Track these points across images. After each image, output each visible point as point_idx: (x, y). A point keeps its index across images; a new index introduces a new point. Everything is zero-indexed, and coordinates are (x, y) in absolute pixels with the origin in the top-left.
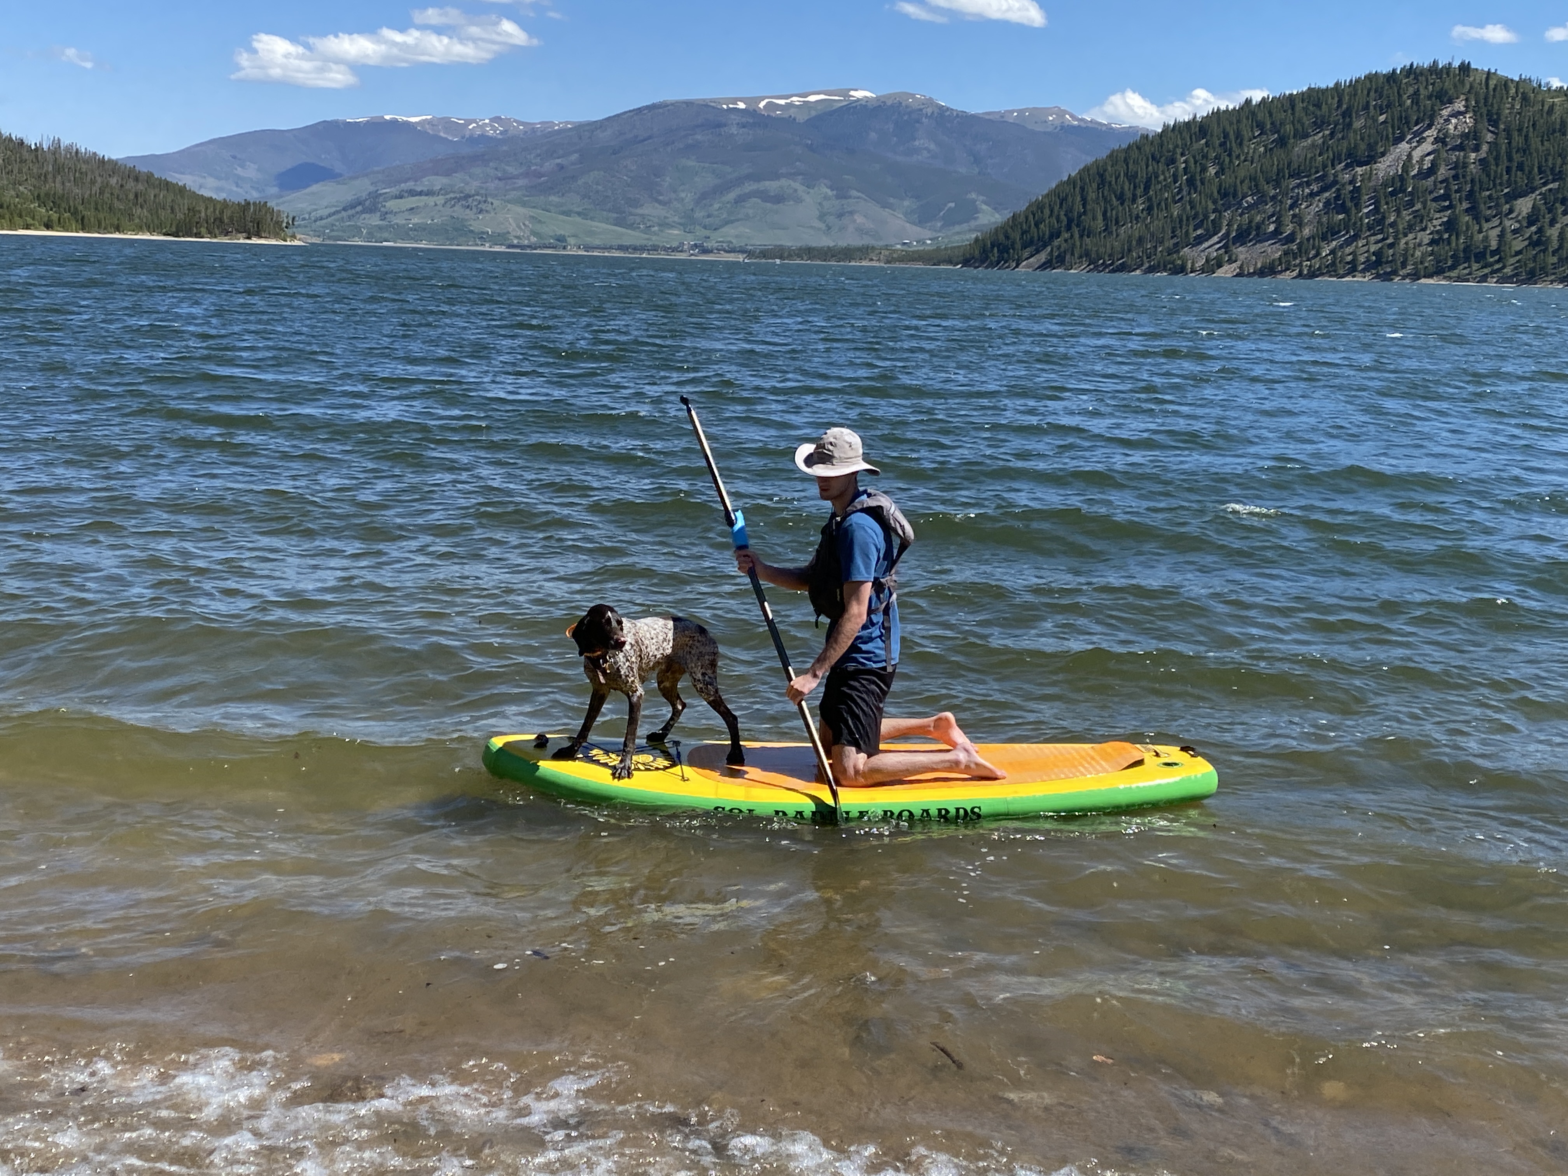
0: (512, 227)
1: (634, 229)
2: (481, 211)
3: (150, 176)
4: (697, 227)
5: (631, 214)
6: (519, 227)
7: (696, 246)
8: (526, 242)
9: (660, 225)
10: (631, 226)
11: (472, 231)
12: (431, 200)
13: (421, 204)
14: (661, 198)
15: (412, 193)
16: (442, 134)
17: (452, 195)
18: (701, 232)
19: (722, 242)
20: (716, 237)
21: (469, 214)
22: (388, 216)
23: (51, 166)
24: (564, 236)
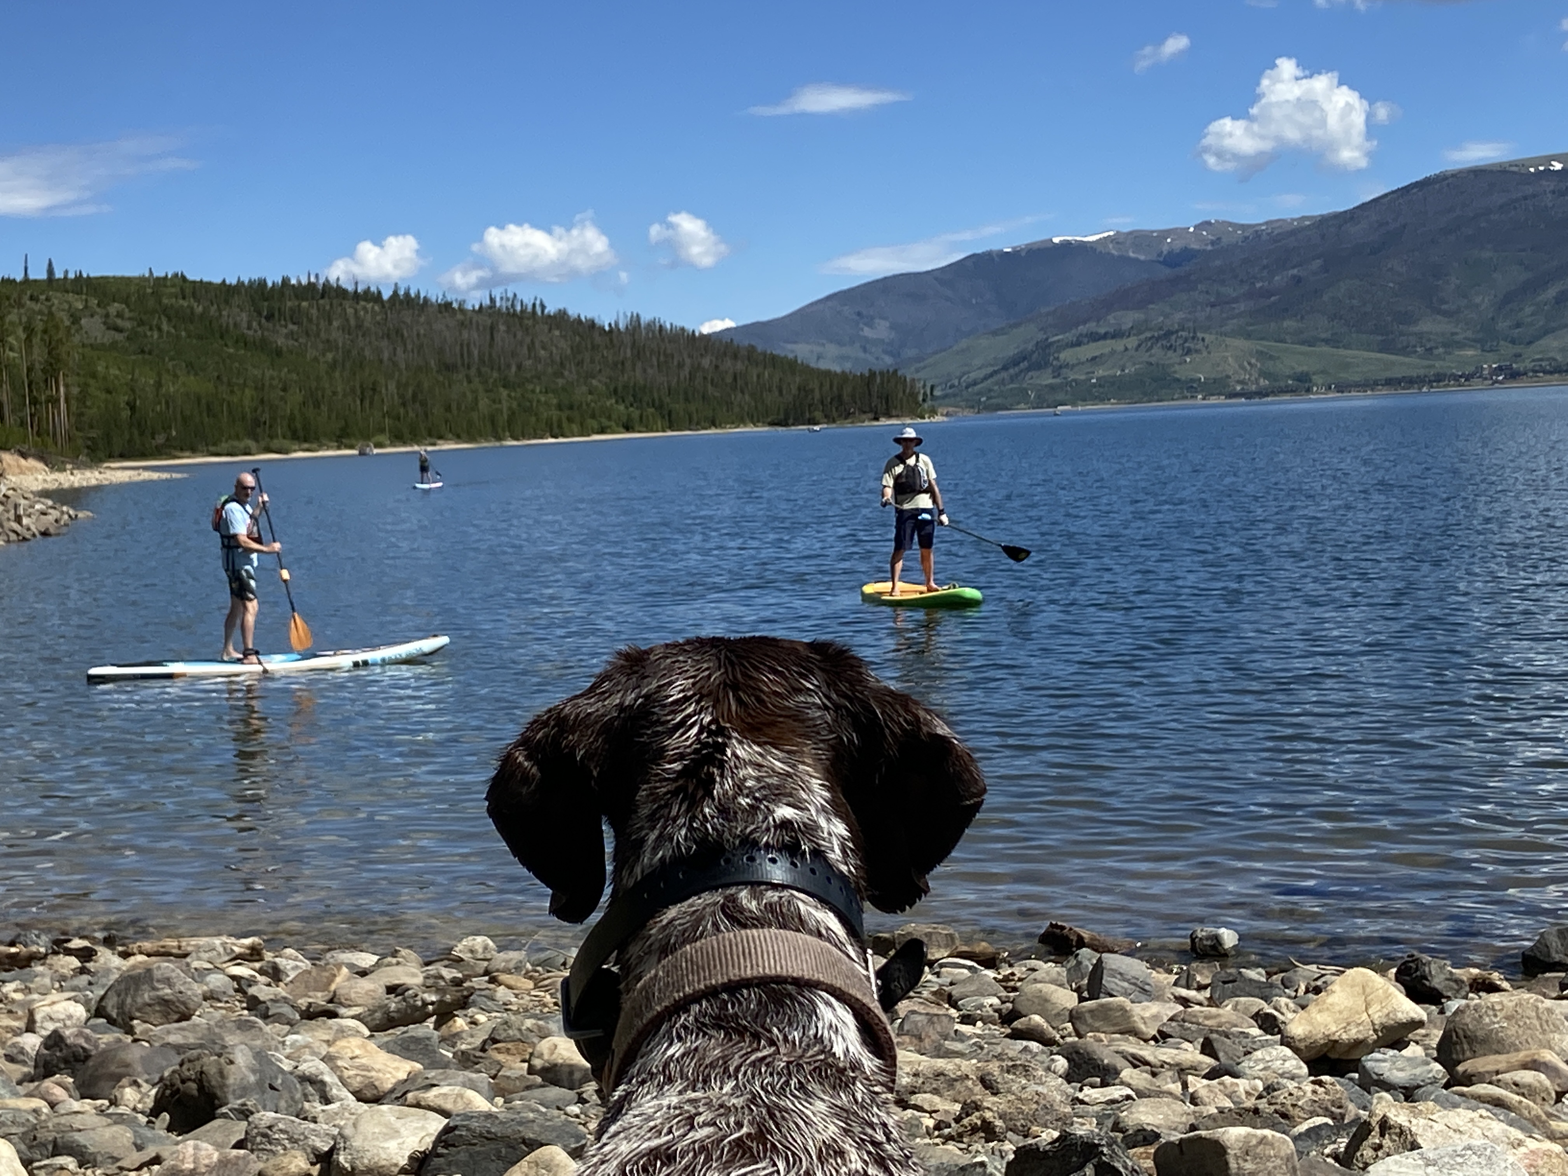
0: (1231, 366)
1: (1407, 355)
2: (1189, 352)
3: (752, 349)
4: (1502, 343)
5: (1402, 334)
6: (1242, 367)
7: (1500, 369)
8: (1254, 388)
9: (1445, 345)
10: (1405, 351)
11: (1178, 380)
12: (1119, 345)
13: (1107, 350)
14: (1445, 307)
15: (1095, 337)
16: (1131, 255)
17: (1148, 334)
18: (1507, 349)
19: (1541, 360)
20: (1531, 355)
21: (1172, 357)
22: (1064, 371)
23: (629, 351)
24: (1307, 374)
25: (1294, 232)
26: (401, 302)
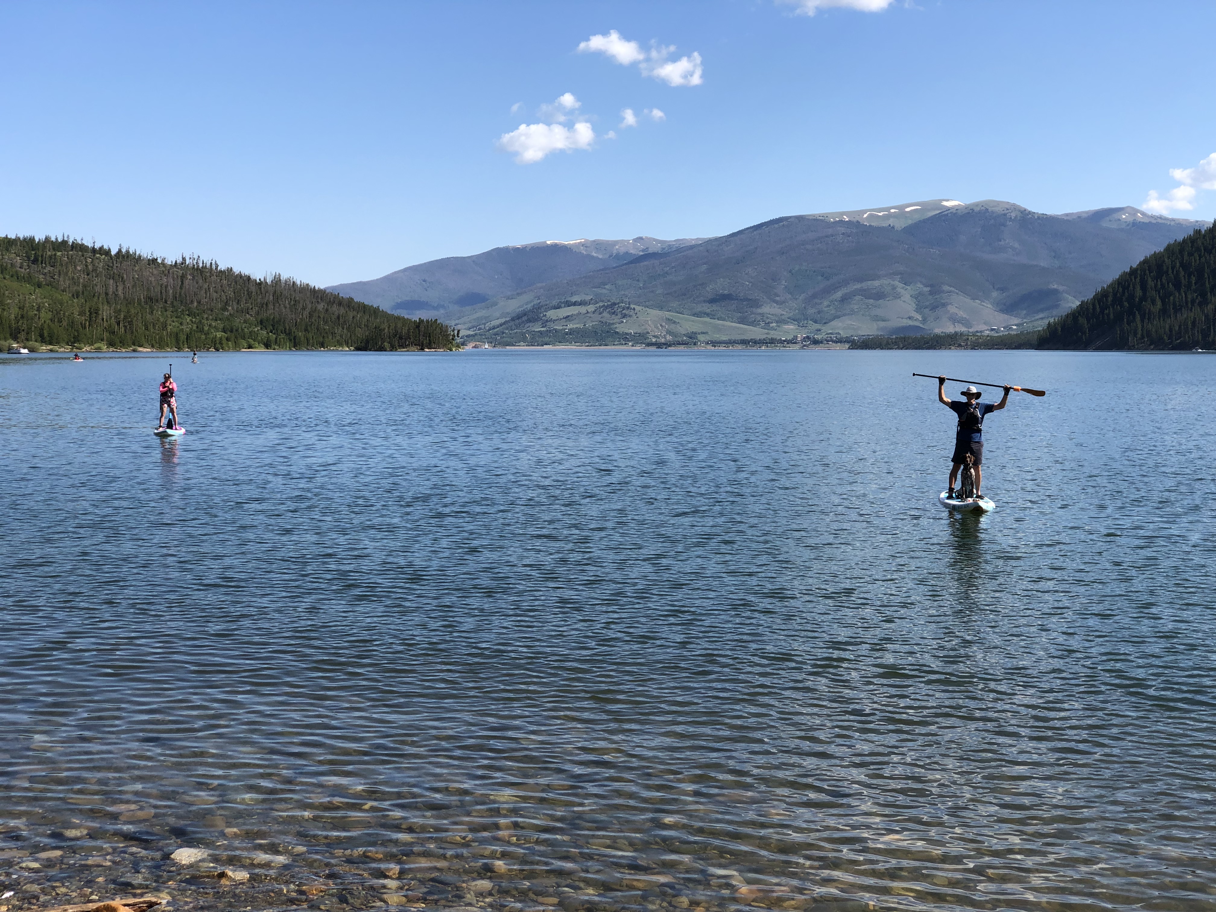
0: (650, 326)
1: (754, 326)
2: (625, 316)
3: (351, 300)
4: (809, 322)
5: (752, 313)
6: (658, 328)
7: (808, 337)
8: (663, 340)
9: (776, 321)
10: (753, 323)
11: (617, 333)
12: (583, 309)
13: (575, 313)
14: (778, 298)
15: (569, 304)
16: (594, 254)
17: (601, 304)
18: (812, 326)
19: (831, 334)
20: (827, 330)
21: (616, 319)
22: (548, 324)
23: (271, 297)
24: (696, 333)
25: (692, 247)
26: (123, 256)
